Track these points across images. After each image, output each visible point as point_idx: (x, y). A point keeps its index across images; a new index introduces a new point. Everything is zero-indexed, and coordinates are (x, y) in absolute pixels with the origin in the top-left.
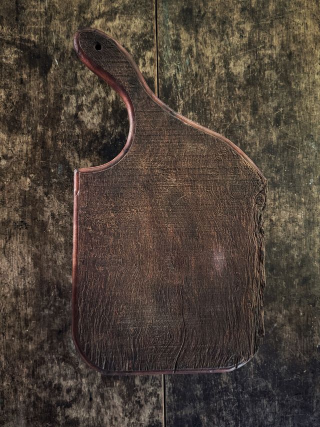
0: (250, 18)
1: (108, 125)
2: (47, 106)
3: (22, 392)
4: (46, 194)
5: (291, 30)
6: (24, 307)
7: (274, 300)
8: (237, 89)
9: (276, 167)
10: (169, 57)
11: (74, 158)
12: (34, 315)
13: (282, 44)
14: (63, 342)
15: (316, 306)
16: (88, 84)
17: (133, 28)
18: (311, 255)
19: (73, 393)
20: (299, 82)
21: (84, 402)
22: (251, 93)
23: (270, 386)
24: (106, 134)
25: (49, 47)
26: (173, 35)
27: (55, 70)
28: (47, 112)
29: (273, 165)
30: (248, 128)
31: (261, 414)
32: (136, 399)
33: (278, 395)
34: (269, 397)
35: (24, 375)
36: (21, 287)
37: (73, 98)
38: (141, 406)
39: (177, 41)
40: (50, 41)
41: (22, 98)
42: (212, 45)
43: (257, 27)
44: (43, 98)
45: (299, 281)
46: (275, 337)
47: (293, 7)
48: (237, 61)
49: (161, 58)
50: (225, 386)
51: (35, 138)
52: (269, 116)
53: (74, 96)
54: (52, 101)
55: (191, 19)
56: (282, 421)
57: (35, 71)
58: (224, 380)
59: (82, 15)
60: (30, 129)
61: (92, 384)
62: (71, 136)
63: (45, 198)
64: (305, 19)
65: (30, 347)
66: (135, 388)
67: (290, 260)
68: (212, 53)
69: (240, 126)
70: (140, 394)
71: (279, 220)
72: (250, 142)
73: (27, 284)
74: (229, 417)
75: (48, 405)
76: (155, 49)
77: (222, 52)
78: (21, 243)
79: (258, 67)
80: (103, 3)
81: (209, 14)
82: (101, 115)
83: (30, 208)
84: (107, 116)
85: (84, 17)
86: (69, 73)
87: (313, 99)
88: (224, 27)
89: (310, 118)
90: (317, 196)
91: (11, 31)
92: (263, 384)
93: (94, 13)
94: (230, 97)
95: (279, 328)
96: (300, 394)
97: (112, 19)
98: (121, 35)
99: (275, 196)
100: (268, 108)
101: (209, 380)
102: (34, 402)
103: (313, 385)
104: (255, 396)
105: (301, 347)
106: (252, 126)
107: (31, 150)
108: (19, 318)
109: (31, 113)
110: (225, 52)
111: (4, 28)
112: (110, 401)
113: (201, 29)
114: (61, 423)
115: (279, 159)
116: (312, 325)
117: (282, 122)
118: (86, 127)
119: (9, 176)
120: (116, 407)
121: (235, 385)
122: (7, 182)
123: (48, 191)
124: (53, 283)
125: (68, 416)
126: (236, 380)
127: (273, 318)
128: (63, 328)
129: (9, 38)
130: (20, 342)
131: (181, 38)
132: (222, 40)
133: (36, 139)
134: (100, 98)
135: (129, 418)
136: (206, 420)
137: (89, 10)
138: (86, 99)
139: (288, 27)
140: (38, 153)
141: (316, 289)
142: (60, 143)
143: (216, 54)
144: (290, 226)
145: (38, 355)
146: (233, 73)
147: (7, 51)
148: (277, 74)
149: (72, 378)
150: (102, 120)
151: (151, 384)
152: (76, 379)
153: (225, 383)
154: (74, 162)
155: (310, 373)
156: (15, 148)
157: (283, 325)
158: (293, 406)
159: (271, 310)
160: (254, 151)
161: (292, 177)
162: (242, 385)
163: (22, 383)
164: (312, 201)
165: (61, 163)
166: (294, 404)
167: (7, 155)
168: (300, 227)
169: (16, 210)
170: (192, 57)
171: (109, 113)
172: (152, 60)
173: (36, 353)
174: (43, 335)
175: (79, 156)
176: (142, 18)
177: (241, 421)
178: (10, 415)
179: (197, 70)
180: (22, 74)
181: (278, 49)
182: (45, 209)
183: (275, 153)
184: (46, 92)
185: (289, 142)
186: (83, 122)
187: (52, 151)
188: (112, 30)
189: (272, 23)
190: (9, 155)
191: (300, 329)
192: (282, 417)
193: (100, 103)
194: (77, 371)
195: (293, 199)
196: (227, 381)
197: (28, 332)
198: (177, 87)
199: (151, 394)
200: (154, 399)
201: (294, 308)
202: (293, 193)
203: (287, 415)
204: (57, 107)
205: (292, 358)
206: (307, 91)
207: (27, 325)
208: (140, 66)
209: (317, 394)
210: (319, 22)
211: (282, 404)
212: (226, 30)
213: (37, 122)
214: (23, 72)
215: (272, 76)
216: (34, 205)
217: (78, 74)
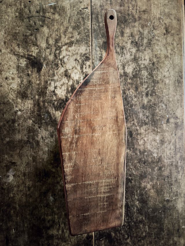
0: (135, 46)
2: (40, 87)
4: (40, 127)
5: (154, 52)
6: (28, 181)
7: (146, 177)
8: (128, 80)
9: (146, 116)
11: (53, 111)
12: (33, 185)
13: (150, 59)
14: (46, 198)
15: (165, 180)
16: (60, 77)
17: (81, 51)
18: (163, 156)
19: (51, 222)
20: (157, 76)
21: (56, 227)
22: (135, 81)
23: (144, 219)
25: (41, 59)
26: (100, 54)
27: (44, 69)
28: (41, 89)
30: (134, 97)
31: (139, 232)
33: (147, 223)
34: (144, 224)
35: (27, 214)
36: (27, 172)
37: (53, 83)
39: (101, 57)
40: (42, 56)
41: (28, 83)
42: (117, 59)
43: (138, 50)
44: (39, 83)
45: (157, 168)
46: (146, 195)
47: (155, 41)
48: (129, 66)
49: (94, 65)
51: (34, 102)
52: (143, 92)
53: (53, 82)
54: (43, 84)
56: (149, 235)
57: (35, 70)
61: (60, 218)
62: (52, 100)
63: (39, 130)
64: (160, 47)
67: (153, 159)
69: (130, 97)
71: (148, 140)
72: (135, 104)
73: (30, 170)
74: (125, 234)
75: (39, 228)
76: (91, 61)
77: (122, 62)
78: (27, 150)
79: (138, 69)
80: (67, 38)
82: (65, 91)
83: (32, 134)
84: (68, 91)
85: (58, 45)
86: (51, 71)
87: (164, 84)
88: (123, 50)
89: (162, 93)
90: (166, 129)
91: (23, 50)
92: (141, 218)
93: (63, 43)
94: (125, 83)
95: (148, 191)
96: (158, 222)
97: (71, 46)
98: (75, 54)
99: (146, 129)
100: (143, 88)
102: (32, 227)
103: (164, 218)
104: (137, 223)
105: (158, 200)
106: (135, 97)
107: (33, 107)
108: (26, 186)
109: (33, 90)
110: (123, 62)
111: (20, 49)
114: (45, 237)
115: (148, 112)
116: (163, 189)
117: (149, 95)
118: (59, 96)
119: (22, 119)
121: (127, 218)
122: (21, 122)
124: (42, 169)
125: (48, 234)
127: (145, 186)
128: (46, 191)
129: (22, 54)
130: (26, 198)
131: (103, 56)
132: (122, 56)
133: (35, 102)
134: (65, 83)
137: (60, 42)
138: (59, 84)
139: (152, 51)
140: (36, 108)
141: (165, 172)
142: (46, 104)
143: (119, 63)
144: (153, 142)
146: (126, 72)
147: (21, 60)
148: (147, 72)
149: (50, 215)
150: (66, 94)
152: (52, 216)
154: (53, 112)
155: (162, 212)
156: (25, 106)
157: (150, 189)
159: (144, 182)
160: (136, 108)
161: (154, 120)
162: (131, 218)
164: (163, 131)
165: (47, 113)
166: (155, 227)
167: (21, 110)
169: (25, 135)
171: (70, 90)
172: (89, 66)
173: (33, 203)
174: (37, 194)
175: (55, 110)
176: (85, 46)
177: (130, 235)
178: (21, 233)
181: (148, 61)
182: (39, 134)
183: (146, 109)
184: (40, 80)
185: (153, 104)
186: (57, 94)
187: (43, 107)
188: (71, 51)
189: (145, 49)
190: (22, 109)
191: (158, 191)
192: (150, 233)
193: (65, 85)
194: (53, 212)
195: (154, 130)
201: (155, 181)
202: (154, 127)
203: (152, 232)
204: (45, 87)
205: (154, 205)
206: (161, 80)
207: (29, 190)
208: (84, 68)
209: (166, 222)
210: (167, 48)
211: (150, 227)
212: (124, 52)
213: (36, 94)
214: (29, 70)
215: (145, 73)
216: (33, 133)
217: (55, 72)
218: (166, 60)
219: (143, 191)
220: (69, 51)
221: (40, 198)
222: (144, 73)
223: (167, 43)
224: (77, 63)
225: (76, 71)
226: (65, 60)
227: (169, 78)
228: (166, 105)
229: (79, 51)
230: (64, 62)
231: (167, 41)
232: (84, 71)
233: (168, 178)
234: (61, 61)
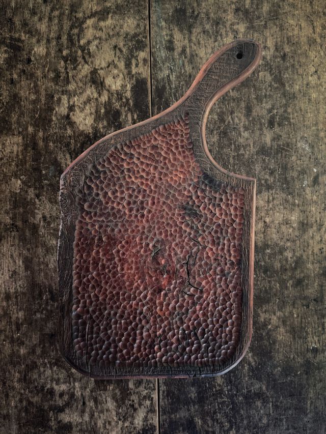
0: (244, 18)
1: (101, 126)
2: (38, 107)
3: (13, 397)
4: (38, 196)
5: (285, 31)
6: (15, 310)
7: (268, 301)
8: (231, 91)
9: (270, 169)
10: (162, 58)
11: (66, 159)
12: (25, 319)
13: (276, 46)
14: (55, 346)
15: (310, 307)
16: (80, 84)
17: (126, 28)
18: (305, 257)
19: (66, 397)
20: (293, 83)
21: (77, 406)
22: (245, 95)
23: (264, 388)
24: (98, 135)
26: (167, 35)
28: (39, 112)
29: (267, 167)
30: (242, 129)
31: (255, 416)
32: (130, 402)
33: (272, 397)
34: (263, 399)
35: (16, 380)
36: (12, 291)
37: (65, 98)
38: (135, 410)
39: (171, 42)
41: (12, 98)
42: (205, 46)
43: (251, 28)
44: (34, 98)
45: (293, 283)
46: (269, 338)
47: (287, 8)
49: (154, 59)
50: (220, 388)
51: (25, 140)
52: (263, 118)
53: (65, 96)
54: (43, 102)
55: (185, 20)
56: (276, 422)
58: (219, 382)
59: (74, 14)
60: (21, 130)
61: (85, 388)
62: (63, 137)
63: (37, 200)
64: (298, 20)
65: (22, 351)
66: (128, 392)
67: (284, 262)
68: (206, 54)
69: (234, 128)
70: (134, 398)
71: (273, 221)
72: (244, 144)
73: (18, 287)
74: (224, 420)
75: (40, 409)
76: (148, 50)
78: (12, 246)
80: (95, 2)
81: (202, 14)
82: (93, 116)
83: (21, 210)
84: (100, 117)
85: (75, 17)
87: (307, 101)
88: (218, 28)
89: (304, 119)
90: (311, 198)
92: (257, 386)
93: (86, 12)
94: (224, 98)
95: (274, 330)
96: (294, 395)
97: (104, 19)
98: (113, 35)
99: (269, 198)
100: (261, 110)
101: (203, 383)
102: (26, 407)
103: (307, 386)
104: (250, 398)
105: (295, 349)
106: (246, 128)
107: (22, 151)
108: (11, 322)
109: (22, 114)
112: (103, 405)
113: (195, 30)
114: (54, 428)
115: (273, 161)
116: (306, 326)
117: (276, 123)
118: (78, 128)
120: (109, 411)
121: (229, 387)
123: (40, 193)
124: (45, 286)
125: (61, 421)
126: (231, 382)
127: (267, 320)
128: (55, 332)
130: (12, 346)
131: (174, 39)
132: (216, 40)
133: (27, 140)
134: (93, 99)
135: (123, 422)
136: (200, 423)
137: (81, 9)
138: (78, 100)
139: (282, 28)
140: (29, 154)
141: (310, 291)
142: (51, 144)
143: (210, 55)
144: (284, 228)
145: (30, 359)
148: (271, 75)
149: (64, 383)
150: (94, 121)
151: (145, 387)
152: (69, 383)
153: (219, 385)
154: (66, 163)
155: (304, 375)
156: (6, 149)
157: (277, 327)
158: (287, 408)
159: (265, 312)
160: (248, 153)
161: (286, 178)
162: (237, 387)
163: (13, 388)
164: (305, 203)
165: (53, 164)
166: (289, 405)
168: (294, 229)
169: (7, 213)
170: (185, 57)
171: (102, 114)
172: (145, 60)
173: (28, 357)
174: (35, 339)
175: (71, 157)
176: (135, 18)
177: (236, 423)
179: (191, 70)
180: (13, 74)
181: (272, 51)
182: (36, 211)
183: (268, 155)
185: (283, 143)
186: (75, 122)
188: (104, 30)
189: (266, 24)
191: (294, 331)
192: (277, 419)
193: (92, 103)
194: (70, 375)
195: (287, 201)
196: (222, 384)
197: (19, 336)
198: (171, 88)
199: (145, 397)
200: (148, 403)
201: (288, 310)
202: (287, 195)
203: (281, 417)
204: (48, 107)
205: (286, 359)
206: (301, 92)
207: (18, 329)
208: (133, 67)
209: (311, 395)
210: (313, 24)
211: (277, 405)
212: (219, 30)
213: (28, 123)
214: (14, 72)
215: (266, 78)
216: (25, 208)
217: (70, 75)
218: (311, 48)
219: (262, 331)
220: (101, 29)
221: (41, 346)
222: (265, 76)
223: (314, 13)
224: (117, 55)
225: (116, 71)
226: (92, 48)
227: (317, 87)
228: (312, 147)
229: (122, 28)
230: (89, 53)
231: (312, 8)
232: (134, 72)
233: (315, 302)
234: (83, 51)
